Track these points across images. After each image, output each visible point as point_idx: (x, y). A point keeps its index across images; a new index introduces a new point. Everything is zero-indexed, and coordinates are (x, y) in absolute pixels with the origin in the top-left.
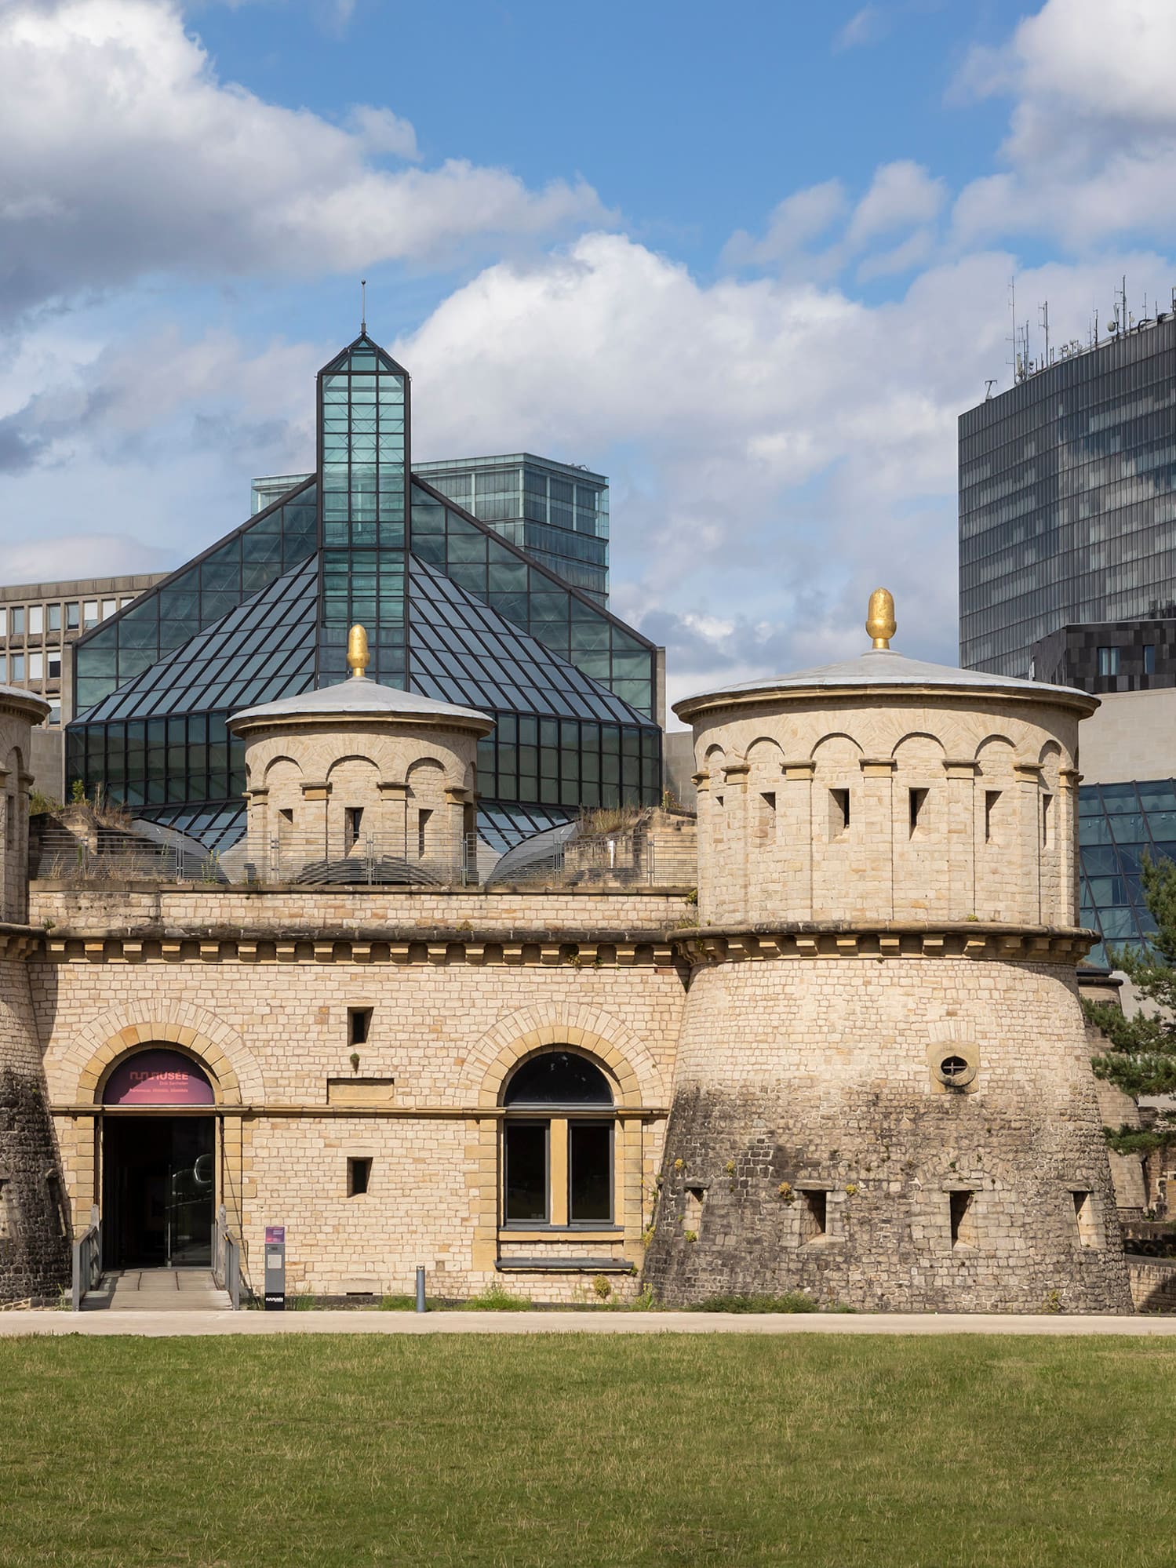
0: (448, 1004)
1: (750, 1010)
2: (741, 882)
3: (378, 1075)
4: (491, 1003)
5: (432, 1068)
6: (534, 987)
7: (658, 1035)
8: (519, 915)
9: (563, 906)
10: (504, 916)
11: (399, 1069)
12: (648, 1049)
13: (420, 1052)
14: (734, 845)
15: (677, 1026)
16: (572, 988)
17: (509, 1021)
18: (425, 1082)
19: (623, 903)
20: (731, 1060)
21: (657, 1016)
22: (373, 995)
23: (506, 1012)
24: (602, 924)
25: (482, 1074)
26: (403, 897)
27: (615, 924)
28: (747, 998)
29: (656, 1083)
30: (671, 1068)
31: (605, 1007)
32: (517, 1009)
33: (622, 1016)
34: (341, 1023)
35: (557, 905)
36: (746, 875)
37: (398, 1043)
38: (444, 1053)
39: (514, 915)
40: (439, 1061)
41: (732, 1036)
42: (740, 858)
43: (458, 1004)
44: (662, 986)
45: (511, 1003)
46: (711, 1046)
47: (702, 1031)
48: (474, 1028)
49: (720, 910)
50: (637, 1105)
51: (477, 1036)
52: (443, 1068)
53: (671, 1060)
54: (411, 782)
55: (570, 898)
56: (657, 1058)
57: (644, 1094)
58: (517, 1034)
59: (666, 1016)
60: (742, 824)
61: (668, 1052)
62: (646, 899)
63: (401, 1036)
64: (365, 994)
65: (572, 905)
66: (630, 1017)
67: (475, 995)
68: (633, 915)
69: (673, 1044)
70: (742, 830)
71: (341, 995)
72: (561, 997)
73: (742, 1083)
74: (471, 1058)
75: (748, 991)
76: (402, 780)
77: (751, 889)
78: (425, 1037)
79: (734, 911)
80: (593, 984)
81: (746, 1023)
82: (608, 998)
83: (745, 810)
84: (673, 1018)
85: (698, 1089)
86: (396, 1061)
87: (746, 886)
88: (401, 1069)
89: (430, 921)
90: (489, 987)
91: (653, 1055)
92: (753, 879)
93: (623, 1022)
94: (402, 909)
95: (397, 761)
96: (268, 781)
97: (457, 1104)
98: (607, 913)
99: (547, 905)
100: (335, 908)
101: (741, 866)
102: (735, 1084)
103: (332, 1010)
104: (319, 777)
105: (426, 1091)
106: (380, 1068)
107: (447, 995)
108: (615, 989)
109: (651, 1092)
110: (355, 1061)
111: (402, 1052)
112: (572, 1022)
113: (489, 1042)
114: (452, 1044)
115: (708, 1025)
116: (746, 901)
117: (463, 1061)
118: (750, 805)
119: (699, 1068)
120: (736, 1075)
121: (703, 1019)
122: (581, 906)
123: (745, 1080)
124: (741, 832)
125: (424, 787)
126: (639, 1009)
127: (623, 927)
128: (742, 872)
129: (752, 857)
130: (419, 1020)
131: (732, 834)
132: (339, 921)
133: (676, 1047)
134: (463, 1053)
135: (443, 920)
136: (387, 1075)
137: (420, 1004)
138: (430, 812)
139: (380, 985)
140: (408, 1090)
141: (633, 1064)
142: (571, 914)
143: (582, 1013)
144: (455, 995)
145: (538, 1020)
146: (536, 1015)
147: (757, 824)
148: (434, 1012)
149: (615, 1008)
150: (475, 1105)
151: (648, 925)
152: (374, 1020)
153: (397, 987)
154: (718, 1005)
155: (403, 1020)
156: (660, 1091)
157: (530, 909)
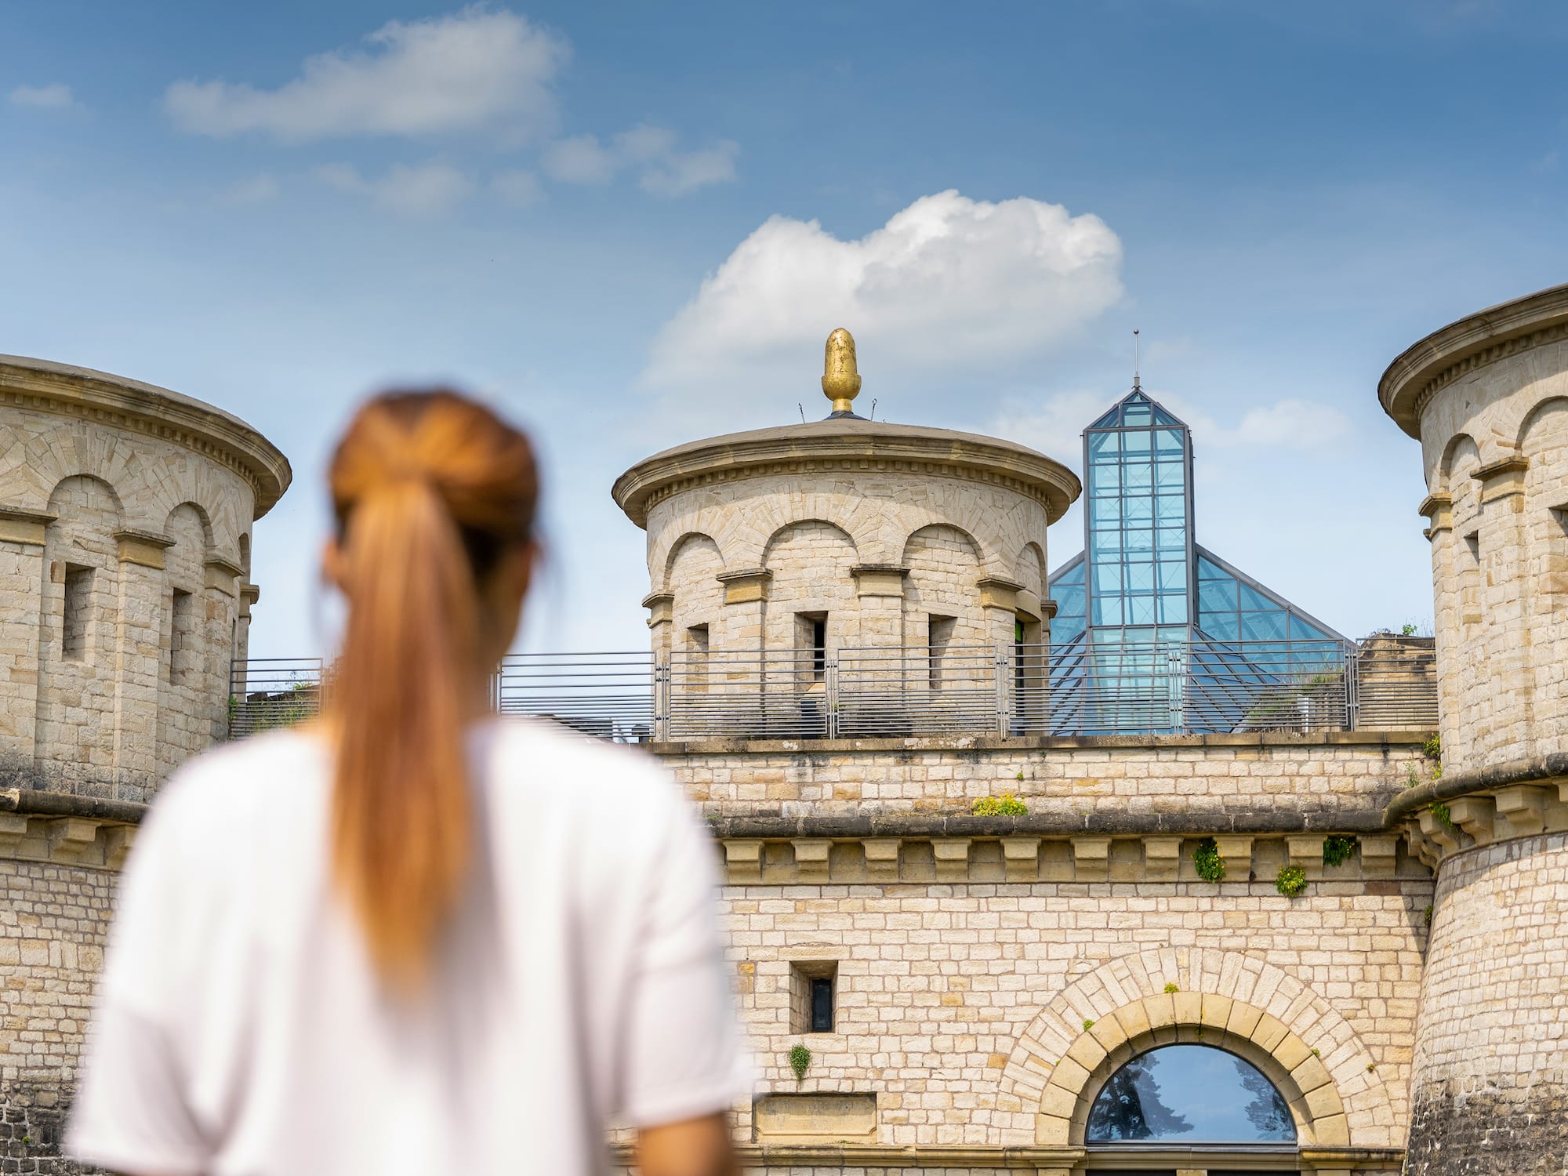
0: (975, 954)
1: (1548, 931)
2: (1518, 682)
3: (845, 1087)
4: (1055, 951)
5: (948, 1073)
6: (1135, 921)
7: (1377, 1007)
8: (1105, 787)
9: (1187, 770)
10: (1076, 790)
11: (885, 1076)
12: (1357, 1034)
13: (923, 1044)
14: (1500, 615)
15: (1413, 991)
16: (1208, 920)
17: (1089, 984)
18: (935, 1100)
19: (1301, 763)
20: (1511, 1033)
21: (1373, 973)
22: (836, 939)
23: (1085, 967)
24: (1265, 801)
25: (1041, 1084)
26: (891, 760)
27: (1284, 800)
28: (1539, 908)
29: (1376, 1101)
30: (1405, 1069)
31: (1272, 957)
32: (1104, 961)
33: (1305, 973)
34: (778, 990)
35: (1175, 769)
36: (1526, 670)
37: (883, 1027)
38: (969, 1044)
39: (1096, 788)
40: (960, 1061)
41: (1514, 986)
42: (1514, 638)
43: (996, 952)
44: (1380, 915)
45: (1092, 950)
46: (1473, 1010)
47: (1454, 985)
48: (1024, 997)
49: (1481, 747)
50: (1341, 1141)
51: (1028, 1013)
52: (967, 1073)
53: (1405, 1056)
54: (914, 565)
55: (1198, 756)
56: (1376, 1052)
57: (1353, 1120)
58: (1105, 1008)
59: (1391, 973)
60: (1514, 571)
61: (1398, 1040)
62: (1343, 755)
63: (889, 1014)
64: (821, 937)
65: (1201, 769)
66: (1321, 975)
67: (1024, 935)
68: (1319, 785)
69: (1406, 1025)
70: (1516, 582)
71: (777, 939)
72: (1188, 938)
73: (1536, 1078)
74: (1019, 1054)
75: (1542, 894)
76: (896, 561)
77: (1539, 695)
78: (934, 1014)
79: (1506, 742)
80: (1247, 912)
81: (1539, 958)
82: (1278, 939)
83: (1522, 544)
84: (1405, 976)
85: (1449, 1096)
86: (879, 1061)
87: (1527, 691)
88: (889, 1074)
89: (940, 802)
90: (1051, 921)
91: (1367, 1047)
92: (1542, 675)
93: (1308, 984)
94: (889, 781)
95: (886, 529)
96: (673, 582)
97: (994, 1142)
98: (1269, 782)
99: (1157, 769)
100: (767, 782)
101: (1517, 653)
102: (1522, 1080)
103: (762, 968)
104: (749, 561)
105: (936, 1117)
106: (850, 1073)
107: (971, 937)
108: (1290, 922)
109: (1365, 1118)
110: (800, 1060)
111: (890, 1044)
112: (1209, 983)
113: (1052, 1023)
114: (983, 1028)
115: (1465, 969)
116: (1529, 720)
117: (1005, 1060)
118: (1530, 534)
119: (1450, 1057)
120: (1524, 1064)
121: (1455, 961)
122: (1221, 769)
123: (1543, 1071)
124: (1513, 589)
125: (939, 576)
126: (1338, 958)
127: (1301, 804)
128: (1519, 664)
129: (1537, 635)
130: (921, 983)
131: (1496, 594)
132: (775, 806)
133: (1412, 1032)
134: (1004, 1045)
135: (962, 800)
136: (863, 1087)
137: (924, 955)
138: (949, 620)
139: (849, 920)
140: (902, 1114)
141: (1330, 1063)
142: (1201, 786)
143: (1229, 966)
144: (988, 937)
145: (1144, 981)
146: (1139, 972)
147: (1545, 567)
148: (949, 968)
149: (1291, 958)
150: (1029, 1142)
151: (1348, 802)
152: (841, 984)
153: (881, 924)
154: (1482, 929)
155: (892, 986)
156: (1384, 1115)
157: (1124, 776)
